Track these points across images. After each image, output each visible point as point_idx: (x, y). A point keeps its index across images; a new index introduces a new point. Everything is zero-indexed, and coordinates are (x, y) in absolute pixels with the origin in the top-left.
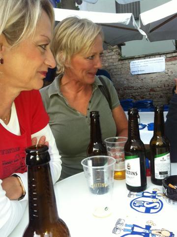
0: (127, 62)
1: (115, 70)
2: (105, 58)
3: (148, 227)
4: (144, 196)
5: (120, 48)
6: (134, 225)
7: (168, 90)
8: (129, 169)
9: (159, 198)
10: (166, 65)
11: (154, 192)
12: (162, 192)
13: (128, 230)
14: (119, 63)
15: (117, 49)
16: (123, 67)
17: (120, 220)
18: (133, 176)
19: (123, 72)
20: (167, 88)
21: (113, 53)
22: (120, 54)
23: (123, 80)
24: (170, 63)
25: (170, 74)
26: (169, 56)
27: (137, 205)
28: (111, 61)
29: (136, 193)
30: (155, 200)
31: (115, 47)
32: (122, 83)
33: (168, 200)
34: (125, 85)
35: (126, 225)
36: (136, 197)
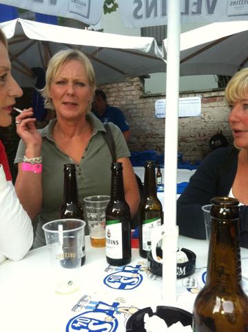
0: (151, 100)
1: (135, 111)
2: (122, 93)
3: (115, 305)
4: (124, 271)
5: (143, 82)
6: (100, 303)
7: (204, 140)
8: (109, 237)
9: (141, 273)
10: (202, 107)
11: (138, 267)
12: (146, 266)
13: (90, 308)
14: (141, 101)
15: (139, 83)
16: (146, 106)
17: (86, 296)
18: (113, 245)
19: (145, 114)
20: (203, 138)
21: (133, 88)
22: (142, 89)
23: (145, 124)
24: (207, 105)
25: (207, 119)
26: (206, 95)
27: (112, 280)
28: (129, 97)
29: (116, 267)
30: (135, 275)
31: (136, 79)
32: (143, 128)
33: (150, 275)
34: (148, 132)
35: (91, 302)
36: (114, 271)
